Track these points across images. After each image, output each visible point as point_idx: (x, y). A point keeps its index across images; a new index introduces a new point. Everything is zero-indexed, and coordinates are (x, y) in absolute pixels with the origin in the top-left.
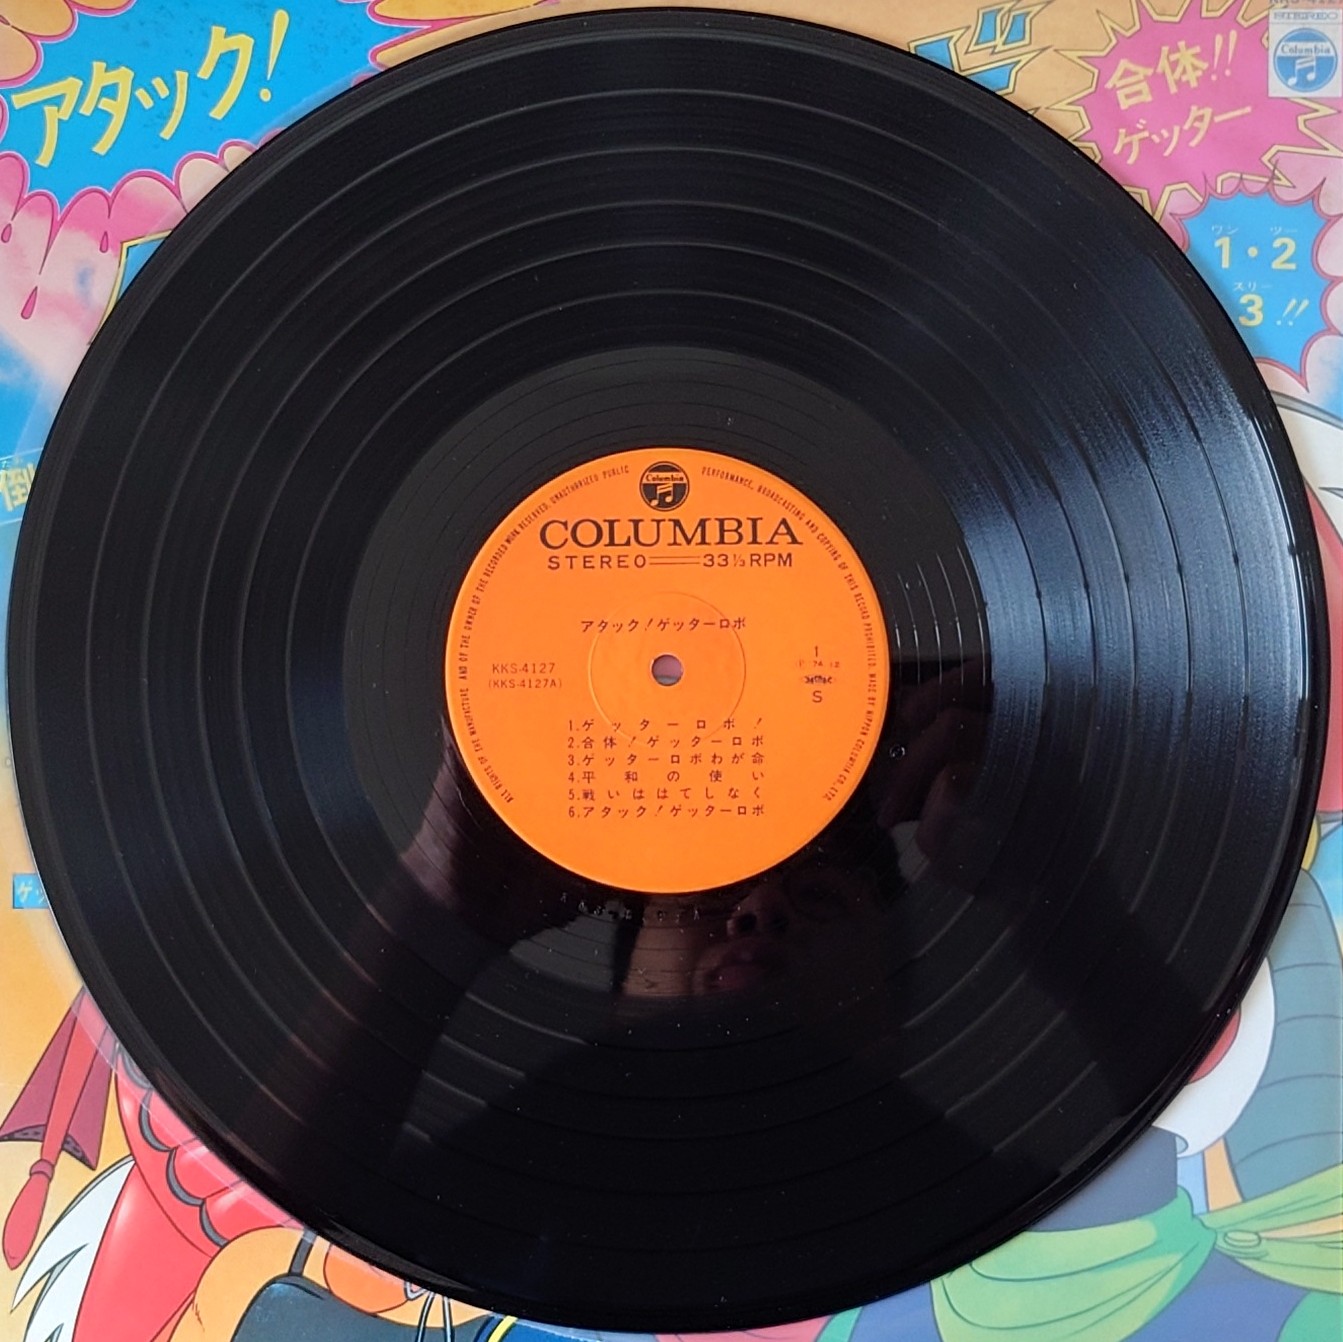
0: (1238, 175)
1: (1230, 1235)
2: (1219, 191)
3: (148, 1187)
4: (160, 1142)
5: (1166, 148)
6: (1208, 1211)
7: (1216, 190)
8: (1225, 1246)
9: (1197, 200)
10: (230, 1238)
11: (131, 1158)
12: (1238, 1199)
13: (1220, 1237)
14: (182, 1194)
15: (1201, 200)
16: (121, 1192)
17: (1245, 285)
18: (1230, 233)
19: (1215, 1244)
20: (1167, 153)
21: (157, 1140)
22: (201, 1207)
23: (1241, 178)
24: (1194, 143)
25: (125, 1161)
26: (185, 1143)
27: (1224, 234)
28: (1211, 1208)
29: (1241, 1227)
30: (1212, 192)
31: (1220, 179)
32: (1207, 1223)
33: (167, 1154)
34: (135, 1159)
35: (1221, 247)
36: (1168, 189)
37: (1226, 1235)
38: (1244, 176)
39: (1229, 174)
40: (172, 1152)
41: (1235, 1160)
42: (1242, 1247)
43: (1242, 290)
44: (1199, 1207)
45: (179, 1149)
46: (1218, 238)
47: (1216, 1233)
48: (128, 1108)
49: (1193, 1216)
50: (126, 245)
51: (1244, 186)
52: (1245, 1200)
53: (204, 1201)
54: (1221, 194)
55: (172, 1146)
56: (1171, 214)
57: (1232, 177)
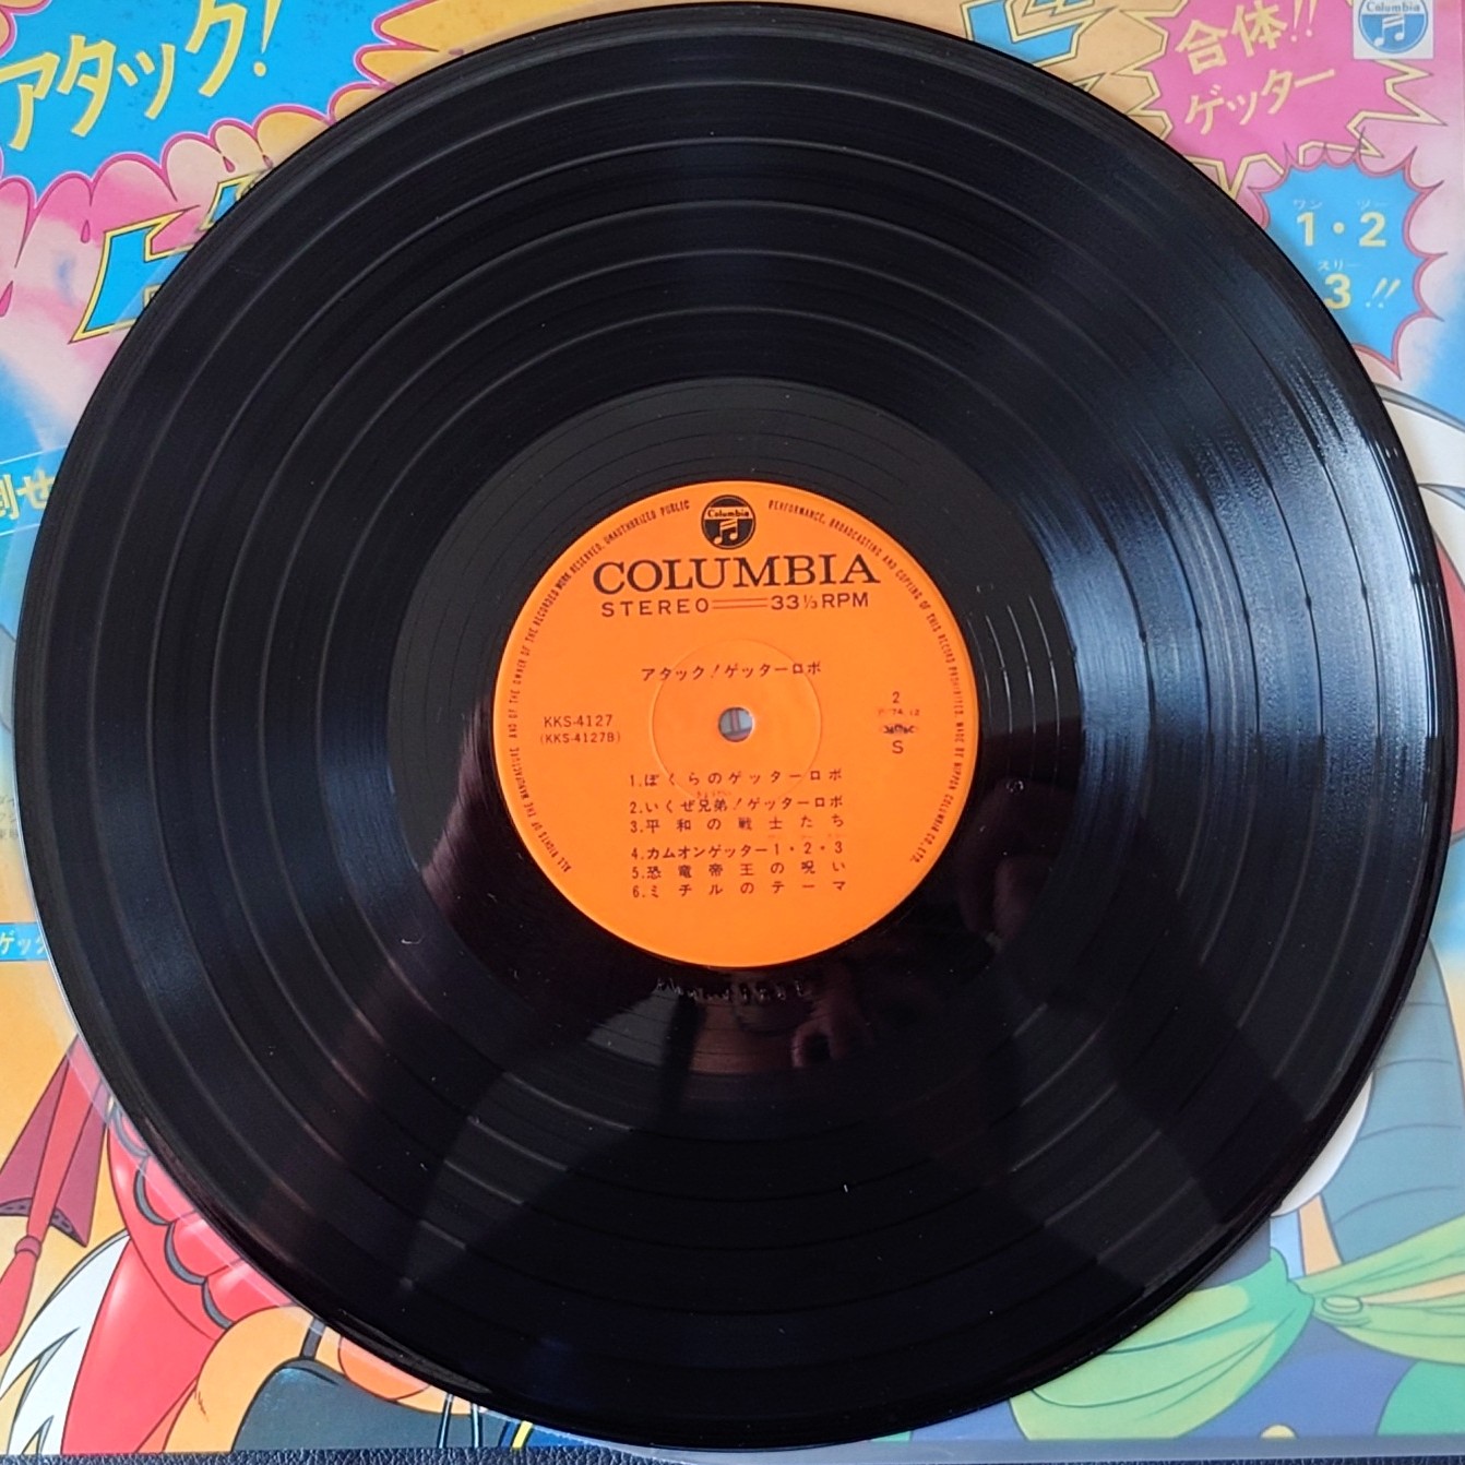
0: (1322, 144)
1: (1329, 1301)
2: (1301, 161)
3: (145, 1264)
4: (157, 1215)
5: (1243, 117)
6: (1305, 1276)
7: (1297, 162)
8: (1322, 1311)
9: (1278, 172)
10: (235, 1320)
11: (125, 1233)
12: (1337, 1261)
13: (1318, 1303)
14: (181, 1272)
15: (1281, 172)
16: (115, 1271)
17: (1331, 264)
18: (1313, 208)
19: (1312, 1310)
20: (1244, 122)
21: (153, 1212)
22: (203, 1285)
23: (1325, 148)
24: (1273, 111)
25: (120, 1236)
26: (184, 1216)
27: (1307, 210)
28: (1308, 1272)
29: (1340, 1292)
30: (1294, 163)
31: (1302, 149)
32: (1302, 1288)
33: (165, 1229)
34: (129, 1234)
35: (1303, 224)
36: (1246, 160)
37: (1324, 1300)
38: (1329, 146)
39: (1312, 143)
40: (170, 1225)
41: (1333, 1218)
42: (1343, 1314)
43: (1327, 269)
44: (1295, 1271)
45: (179, 1222)
46: (1302, 212)
47: (1314, 1299)
48: (122, 1178)
49: (1289, 1280)
50: (109, 235)
51: (1329, 158)
52: (1344, 1262)
53: (206, 1279)
54: (1304, 166)
55: (170, 1219)
56: (1249, 188)
57: (1314, 147)
